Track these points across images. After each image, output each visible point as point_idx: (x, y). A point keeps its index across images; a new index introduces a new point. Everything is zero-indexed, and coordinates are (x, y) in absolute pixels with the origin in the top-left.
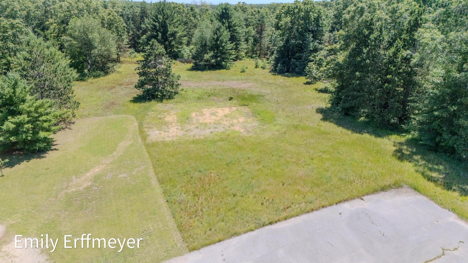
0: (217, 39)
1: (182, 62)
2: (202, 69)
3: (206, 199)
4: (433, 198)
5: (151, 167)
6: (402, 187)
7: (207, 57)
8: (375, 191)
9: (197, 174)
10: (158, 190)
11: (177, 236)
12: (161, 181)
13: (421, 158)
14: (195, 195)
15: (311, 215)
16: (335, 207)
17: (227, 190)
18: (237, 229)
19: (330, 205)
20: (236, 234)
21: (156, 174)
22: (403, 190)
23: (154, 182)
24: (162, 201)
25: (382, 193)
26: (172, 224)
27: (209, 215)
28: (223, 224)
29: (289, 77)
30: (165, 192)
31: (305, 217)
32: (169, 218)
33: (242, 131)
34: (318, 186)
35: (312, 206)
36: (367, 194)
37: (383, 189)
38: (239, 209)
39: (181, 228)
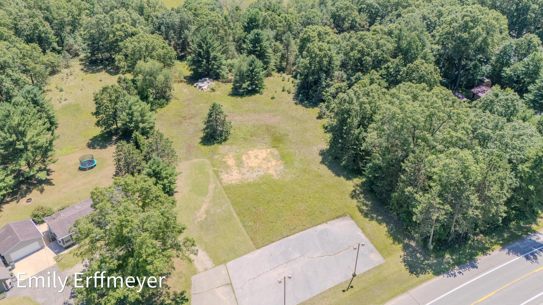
0: (252, 71)
1: (223, 82)
2: (242, 95)
3: (260, 224)
4: (357, 223)
5: (231, 205)
6: (346, 216)
7: (244, 86)
8: (334, 219)
9: (254, 210)
10: (238, 220)
11: (251, 243)
12: (238, 215)
13: (363, 196)
14: (255, 223)
15: (304, 232)
16: (314, 227)
17: (269, 219)
18: (274, 240)
19: (313, 227)
20: (274, 242)
21: (234, 209)
22: (346, 217)
23: (235, 214)
24: (241, 226)
25: (337, 219)
26: (248, 237)
27: (262, 233)
28: (268, 237)
29: (307, 107)
30: (241, 221)
31: (301, 233)
32: (246, 234)
33: (274, 174)
34: (309, 216)
35: (304, 228)
36: (330, 220)
37: (337, 218)
38: (274, 230)
39: (252, 239)
